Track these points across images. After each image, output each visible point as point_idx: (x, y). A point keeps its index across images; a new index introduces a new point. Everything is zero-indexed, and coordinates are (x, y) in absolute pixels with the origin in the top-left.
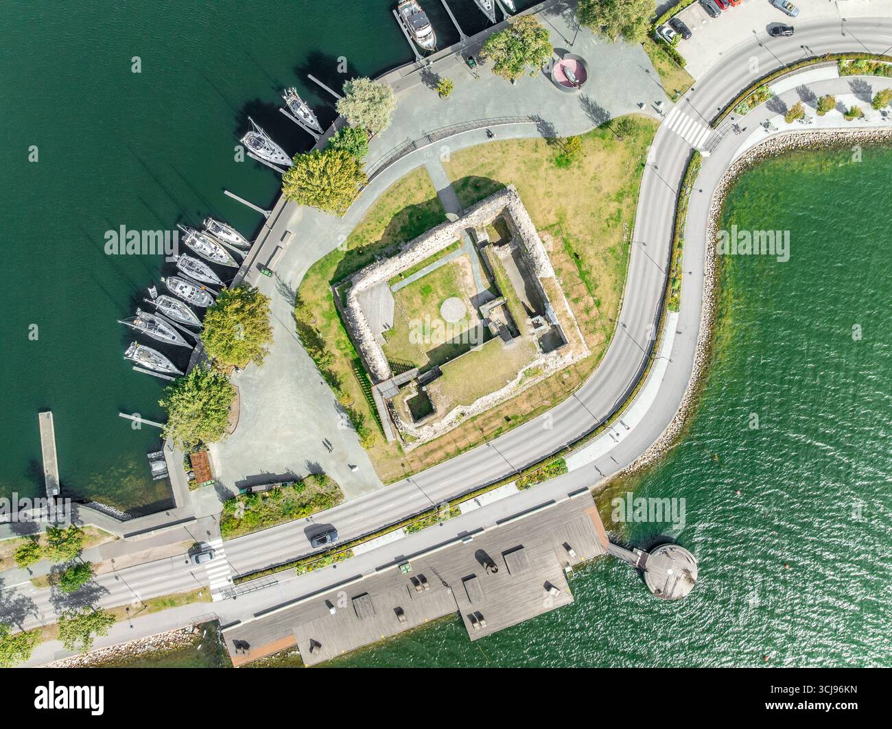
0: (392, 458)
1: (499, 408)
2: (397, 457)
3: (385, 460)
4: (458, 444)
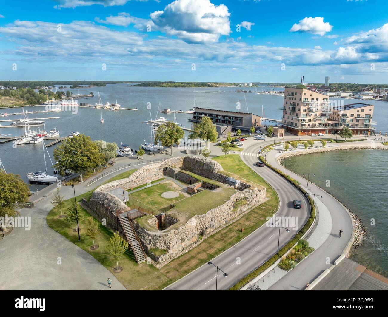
0: (144, 274)
1: (231, 227)
2: (150, 273)
3: (137, 278)
4: (208, 252)
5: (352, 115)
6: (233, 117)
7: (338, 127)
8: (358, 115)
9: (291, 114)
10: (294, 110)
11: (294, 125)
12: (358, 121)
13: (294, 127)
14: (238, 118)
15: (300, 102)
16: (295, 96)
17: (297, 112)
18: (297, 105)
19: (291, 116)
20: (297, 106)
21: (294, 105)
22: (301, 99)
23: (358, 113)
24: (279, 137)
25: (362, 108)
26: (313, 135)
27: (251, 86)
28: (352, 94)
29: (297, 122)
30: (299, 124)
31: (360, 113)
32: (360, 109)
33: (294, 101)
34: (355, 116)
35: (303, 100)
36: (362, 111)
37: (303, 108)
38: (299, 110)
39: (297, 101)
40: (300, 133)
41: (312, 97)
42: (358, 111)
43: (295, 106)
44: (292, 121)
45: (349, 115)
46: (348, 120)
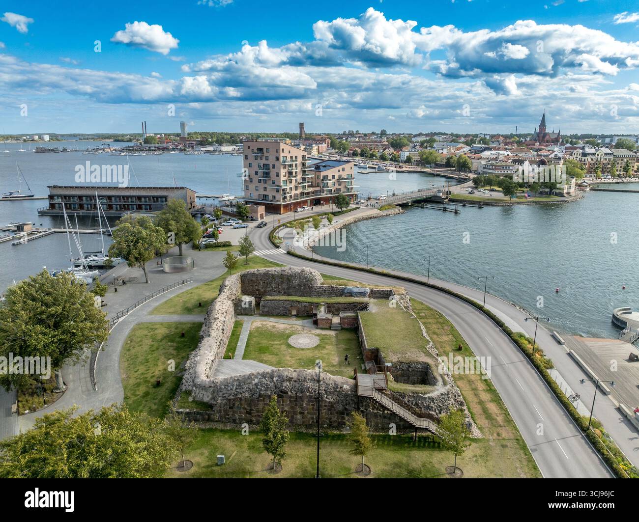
5: (334, 177)
6: (145, 197)
7: (320, 195)
8: (340, 176)
9: (262, 182)
10: (267, 174)
11: (271, 198)
12: (340, 184)
13: (271, 201)
14: (157, 197)
15: (276, 163)
16: (266, 154)
17: (272, 179)
18: (271, 167)
19: (263, 185)
20: (271, 169)
21: (266, 166)
22: (277, 159)
23: (340, 174)
24: (259, 219)
25: (343, 166)
26: (299, 210)
27: (48, 139)
28: (237, 148)
29: (275, 194)
30: (279, 196)
31: (341, 173)
32: (340, 168)
33: (264, 161)
34: (337, 177)
35: (281, 159)
36: (343, 169)
37: (283, 172)
38: (278, 175)
39: (272, 161)
40: (282, 209)
41: (291, 154)
42: (339, 171)
43: (269, 169)
44: (265, 193)
45: (330, 177)
46: (330, 183)
